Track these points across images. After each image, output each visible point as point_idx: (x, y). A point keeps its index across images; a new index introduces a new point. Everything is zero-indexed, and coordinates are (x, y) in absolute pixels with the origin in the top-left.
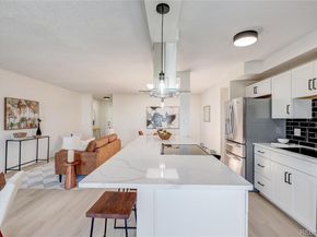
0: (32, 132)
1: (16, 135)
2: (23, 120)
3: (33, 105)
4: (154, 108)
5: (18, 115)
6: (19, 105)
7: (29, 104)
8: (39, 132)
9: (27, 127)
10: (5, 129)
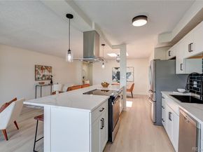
0: (48, 82)
1: (40, 83)
2: (44, 76)
3: (49, 68)
4: (117, 68)
5: (41, 73)
6: (42, 68)
7: (47, 68)
8: (51, 82)
9: (45, 79)
10: (36, 80)
